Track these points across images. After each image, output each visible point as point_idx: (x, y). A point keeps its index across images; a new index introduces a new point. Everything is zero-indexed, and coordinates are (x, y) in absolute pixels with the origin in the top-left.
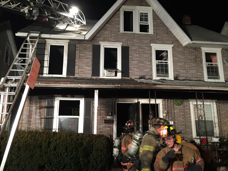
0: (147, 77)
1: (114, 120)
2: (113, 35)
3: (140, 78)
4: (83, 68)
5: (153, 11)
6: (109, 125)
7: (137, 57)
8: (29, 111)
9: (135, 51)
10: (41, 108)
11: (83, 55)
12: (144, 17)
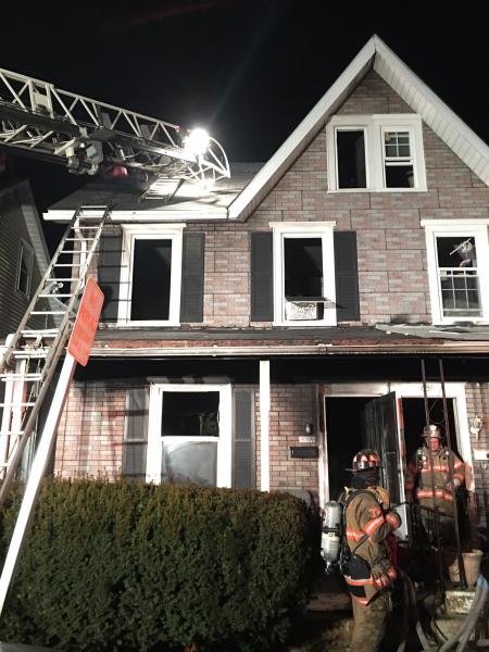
0: (415, 318)
1: (320, 447)
2: (309, 200)
3: (393, 322)
4: (224, 300)
5: (425, 125)
6: (306, 463)
7: (382, 261)
8: (80, 423)
9: (373, 243)
10: (113, 414)
11: (225, 262)
12: (396, 144)
